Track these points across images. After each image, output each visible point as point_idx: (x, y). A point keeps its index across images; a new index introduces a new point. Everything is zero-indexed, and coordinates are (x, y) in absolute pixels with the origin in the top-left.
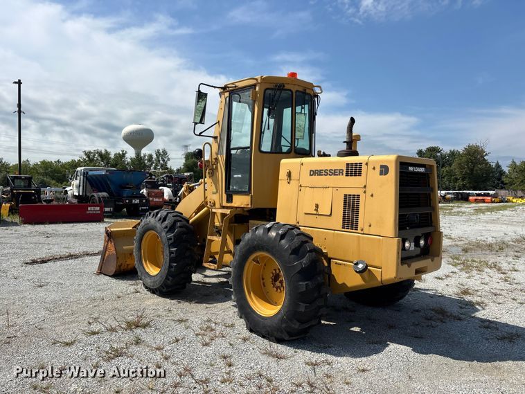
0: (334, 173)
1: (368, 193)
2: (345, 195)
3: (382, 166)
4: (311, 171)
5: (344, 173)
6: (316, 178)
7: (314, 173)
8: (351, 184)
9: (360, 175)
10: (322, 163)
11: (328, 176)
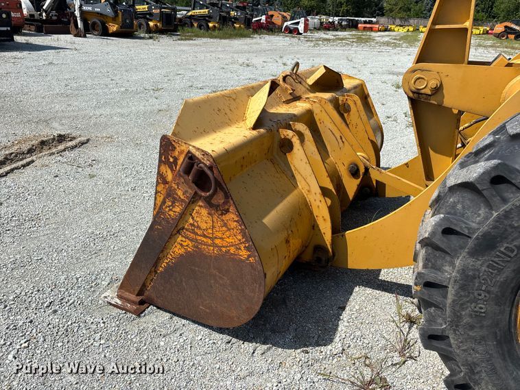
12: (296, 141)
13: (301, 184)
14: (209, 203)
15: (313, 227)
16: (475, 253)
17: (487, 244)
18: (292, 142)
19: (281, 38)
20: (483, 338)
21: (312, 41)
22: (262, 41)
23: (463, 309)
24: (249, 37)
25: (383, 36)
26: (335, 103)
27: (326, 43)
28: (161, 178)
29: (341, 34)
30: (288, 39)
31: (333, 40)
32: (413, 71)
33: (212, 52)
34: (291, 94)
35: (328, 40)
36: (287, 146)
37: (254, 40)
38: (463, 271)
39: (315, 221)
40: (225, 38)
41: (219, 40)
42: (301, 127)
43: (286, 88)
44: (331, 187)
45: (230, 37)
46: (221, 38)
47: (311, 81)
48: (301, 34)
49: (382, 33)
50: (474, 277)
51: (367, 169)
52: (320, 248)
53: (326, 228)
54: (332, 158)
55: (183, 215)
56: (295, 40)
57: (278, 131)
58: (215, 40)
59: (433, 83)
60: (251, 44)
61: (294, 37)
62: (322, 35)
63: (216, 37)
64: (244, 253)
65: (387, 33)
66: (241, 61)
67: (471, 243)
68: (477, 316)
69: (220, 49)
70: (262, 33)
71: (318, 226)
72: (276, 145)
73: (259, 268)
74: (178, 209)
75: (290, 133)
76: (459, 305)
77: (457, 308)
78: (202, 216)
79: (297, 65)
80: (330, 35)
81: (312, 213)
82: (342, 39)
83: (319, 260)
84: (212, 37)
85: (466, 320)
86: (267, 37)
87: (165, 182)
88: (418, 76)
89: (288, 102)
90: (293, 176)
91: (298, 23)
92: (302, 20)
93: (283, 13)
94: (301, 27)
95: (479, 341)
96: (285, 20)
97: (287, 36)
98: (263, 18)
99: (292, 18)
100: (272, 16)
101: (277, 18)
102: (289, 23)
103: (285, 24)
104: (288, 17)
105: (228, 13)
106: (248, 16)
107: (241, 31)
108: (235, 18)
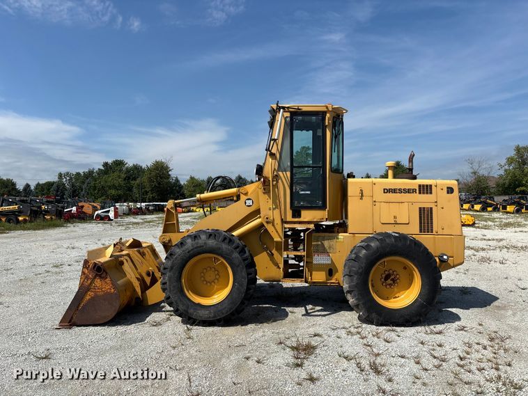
0: (408, 191)
1: (439, 206)
2: (420, 208)
3: (448, 188)
4: (384, 189)
5: (417, 191)
6: (391, 195)
7: (387, 191)
8: (425, 200)
9: (431, 193)
10: (394, 184)
11: (403, 194)
12: (125, 261)
13: (128, 276)
14: (101, 277)
16: (170, 271)
19: (94, 225)
21: (123, 225)
22: (76, 229)
23: (171, 287)
24: (63, 226)
25: (185, 217)
26: (139, 252)
27: (135, 226)
28: (83, 273)
29: (149, 217)
30: (100, 225)
31: (142, 223)
32: (162, 236)
34: (120, 249)
35: (137, 223)
36: (122, 263)
37: (69, 229)
40: (39, 229)
42: (127, 257)
44: (139, 277)
45: (43, 227)
46: (35, 230)
47: (127, 244)
48: (112, 220)
49: (185, 214)
51: (153, 273)
52: (138, 298)
53: (138, 290)
54: (139, 271)
55: (91, 283)
56: (107, 226)
57: (118, 259)
58: (30, 232)
59: (168, 239)
60: (67, 232)
61: (105, 223)
62: (131, 219)
63: (29, 229)
64: (113, 290)
65: (189, 214)
66: (65, 246)
68: (174, 287)
72: (118, 263)
73: (118, 294)
74: (89, 282)
75: (122, 259)
78: (98, 282)
79: (121, 239)
80: (139, 219)
81: (133, 285)
82: (149, 222)
84: (25, 229)
86: (80, 225)
87: (85, 274)
88: (164, 238)
90: (125, 273)
91: (109, 211)
92: (112, 208)
93: (93, 204)
94: (111, 215)
95: (175, 293)
96: (95, 209)
97: (99, 223)
98: (74, 209)
99: (102, 208)
100: (82, 207)
101: (87, 208)
102: (100, 212)
103: (96, 213)
104: (98, 207)
105: (40, 207)
106: (60, 209)
107: (54, 222)
108: (47, 212)
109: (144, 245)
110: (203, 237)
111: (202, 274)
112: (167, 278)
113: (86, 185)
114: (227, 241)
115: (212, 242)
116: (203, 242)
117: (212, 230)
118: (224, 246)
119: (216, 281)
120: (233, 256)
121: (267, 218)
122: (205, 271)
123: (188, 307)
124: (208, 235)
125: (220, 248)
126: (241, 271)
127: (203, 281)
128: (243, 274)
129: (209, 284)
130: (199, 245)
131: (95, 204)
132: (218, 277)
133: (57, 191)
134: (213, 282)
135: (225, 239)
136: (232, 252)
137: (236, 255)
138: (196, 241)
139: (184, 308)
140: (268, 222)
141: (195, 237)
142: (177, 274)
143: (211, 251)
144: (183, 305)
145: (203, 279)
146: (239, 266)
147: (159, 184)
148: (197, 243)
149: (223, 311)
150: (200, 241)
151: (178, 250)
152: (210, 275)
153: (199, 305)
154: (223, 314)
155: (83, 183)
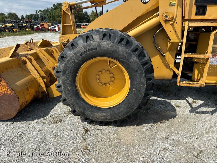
13: (32, 73)
15: (40, 86)
16: (63, 75)
17: (64, 72)
18: (26, 61)
19: (48, 33)
20: (72, 96)
22: (40, 35)
23: (66, 90)
24: (34, 34)
30: (51, 33)
33: (15, 41)
34: (29, 48)
37: (36, 35)
38: (62, 80)
39: (39, 84)
40: (22, 35)
41: (19, 36)
42: (30, 57)
43: (27, 47)
45: (24, 34)
46: (20, 35)
47: (39, 44)
48: (57, 31)
50: (65, 81)
52: (43, 92)
53: (43, 86)
54: (47, 66)
56: (54, 34)
57: (21, 58)
58: (17, 36)
59: (66, 40)
60: (34, 37)
61: (53, 33)
63: (17, 35)
64: (9, 92)
67: (62, 73)
68: (69, 90)
69: (19, 40)
70: (40, 32)
71: (41, 86)
72: (21, 62)
73: (15, 95)
75: (25, 58)
76: (65, 89)
77: (65, 90)
81: (38, 82)
83: (44, 96)
84: (15, 35)
85: (67, 92)
86: (42, 33)
88: (62, 38)
89: (28, 51)
90: (29, 71)
91: (55, 27)
92: (56, 26)
93: (48, 23)
94: (57, 29)
95: (71, 97)
96: (49, 26)
97: (51, 32)
98: (39, 26)
99: (52, 25)
100: (43, 25)
101: (46, 26)
102: (51, 27)
103: (50, 28)
104: (51, 25)
105: (22, 24)
106: (32, 25)
107: (30, 32)
108: (26, 27)
109: (54, 45)
110: (96, 37)
111: (98, 77)
112: (61, 81)
113: (47, 15)
114: (124, 42)
115: (106, 44)
116: (97, 43)
117: (106, 29)
118: (121, 49)
119: (111, 83)
120: (132, 60)
121: (166, 16)
122: (100, 73)
123: (85, 110)
124: (102, 35)
125: (116, 51)
126: (140, 77)
127: (99, 82)
128: (142, 79)
129: (104, 86)
130: (92, 47)
131: (49, 24)
132: (113, 79)
133: (35, 19)
134: (108, 83)
135: (122, 40)
136: (130, 55)
137: (134, 59)
138: (89, 42)
139: (81, 110)
140: (166, 21)
141: (87, 37)
142: (70, 78)
143: (106, 54)
144: (80, 107)
145: (98, 81)
146: (137, 71)
147: (79, 14)
148: (90, 45)
149: (120, 114)
150: (93, 43)
151: (69, 53)
152: (105, 77)
153: (95, 107)
154: (119, 117)
155: (46, 14)
